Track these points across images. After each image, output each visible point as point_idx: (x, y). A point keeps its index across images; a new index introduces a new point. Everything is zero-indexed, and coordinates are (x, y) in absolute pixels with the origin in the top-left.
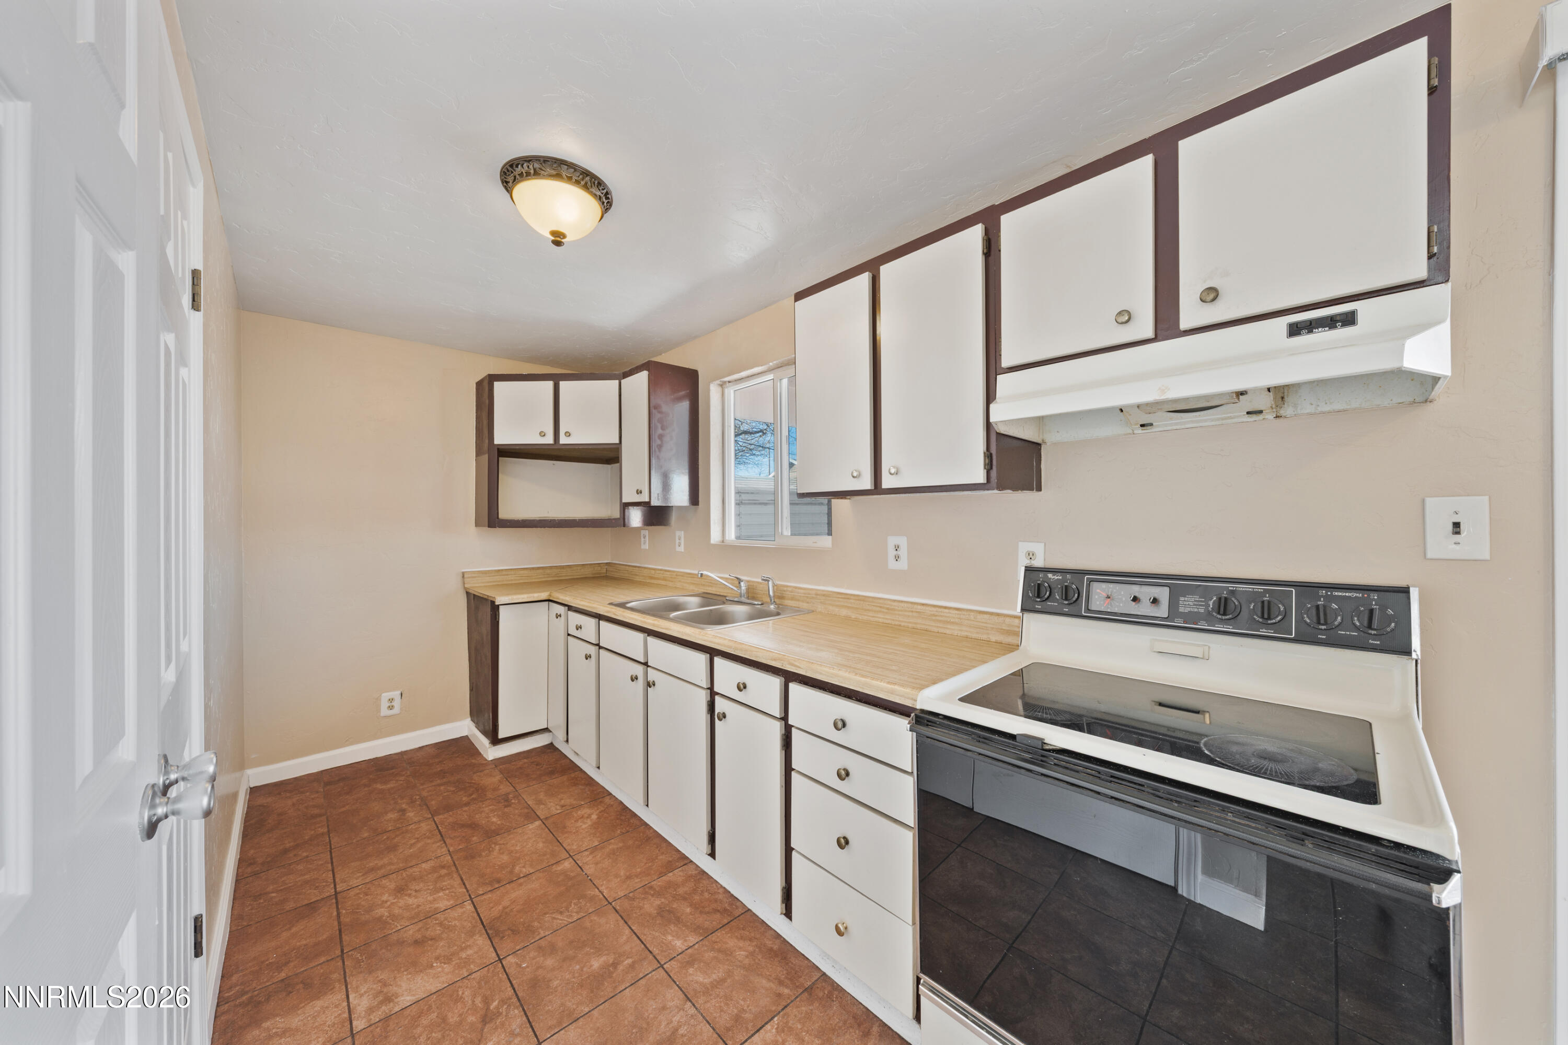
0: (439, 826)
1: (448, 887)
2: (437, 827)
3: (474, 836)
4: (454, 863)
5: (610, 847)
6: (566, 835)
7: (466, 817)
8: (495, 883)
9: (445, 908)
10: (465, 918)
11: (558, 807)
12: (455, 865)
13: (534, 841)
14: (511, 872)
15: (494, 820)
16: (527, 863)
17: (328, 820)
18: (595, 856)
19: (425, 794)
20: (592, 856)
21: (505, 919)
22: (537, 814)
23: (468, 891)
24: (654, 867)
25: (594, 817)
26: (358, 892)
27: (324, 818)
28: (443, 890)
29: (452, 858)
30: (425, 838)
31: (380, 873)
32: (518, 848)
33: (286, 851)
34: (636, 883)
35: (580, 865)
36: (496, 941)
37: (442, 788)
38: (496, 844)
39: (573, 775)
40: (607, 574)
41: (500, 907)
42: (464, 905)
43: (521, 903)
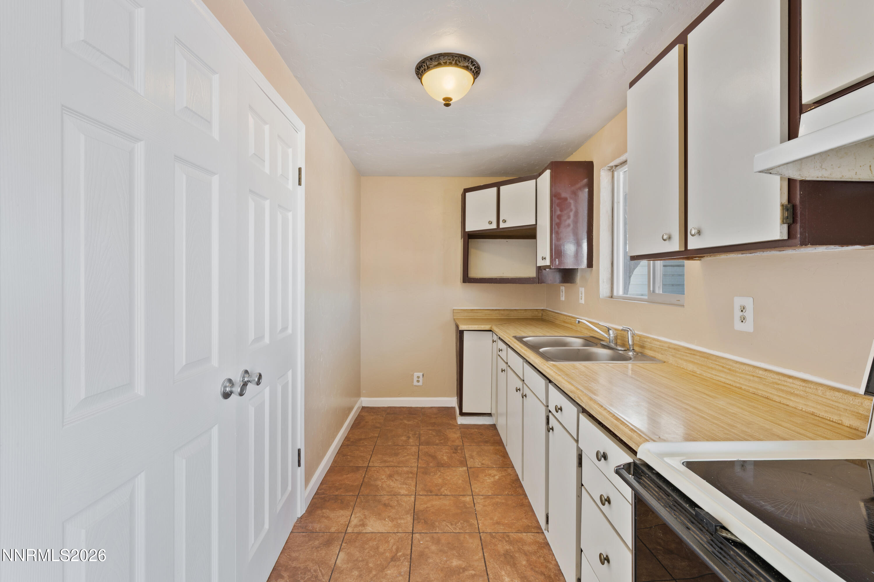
0: (420, 451)
1: (409, 484)
2: (419, 451)
3: (431, 463)
4: (417, 473)
5: (497, 500)
6: (476, 482)
7: (433, 451)
8: (429, 492)
9: (403, 494)
10: (408, 504)
11: (480, 464)
12: (417, 474)
13: (458, 478)
14: (439, 490)
15: (445, 458)
16: (449, 488)
17: (380, 431)
18: (486, 501)
19: (422, 432)
20: (484, 500)
21: (424, 513)
22: (467, 463)
23: (416, 490)
24: (517, 524)
25: (497, 477)
26: (375, 469)
27: (379, 430)
28: (406, 485)
29: (417, 470)
30: (411, 455)
31: (387, 464)
32: (448, 478)
33: (361, 439)
34: (501, 529)
35: (475, 502)
36: (415, 522)
37: (430, 432)
38: (439, 471)
39: (497, 448)
40: (543, 318)
41: (425, 506)
42: (411, 497)
43: (436, 509)
